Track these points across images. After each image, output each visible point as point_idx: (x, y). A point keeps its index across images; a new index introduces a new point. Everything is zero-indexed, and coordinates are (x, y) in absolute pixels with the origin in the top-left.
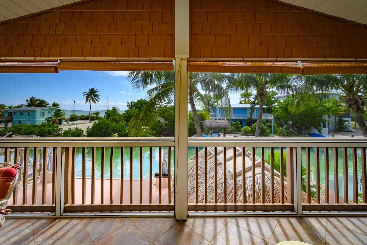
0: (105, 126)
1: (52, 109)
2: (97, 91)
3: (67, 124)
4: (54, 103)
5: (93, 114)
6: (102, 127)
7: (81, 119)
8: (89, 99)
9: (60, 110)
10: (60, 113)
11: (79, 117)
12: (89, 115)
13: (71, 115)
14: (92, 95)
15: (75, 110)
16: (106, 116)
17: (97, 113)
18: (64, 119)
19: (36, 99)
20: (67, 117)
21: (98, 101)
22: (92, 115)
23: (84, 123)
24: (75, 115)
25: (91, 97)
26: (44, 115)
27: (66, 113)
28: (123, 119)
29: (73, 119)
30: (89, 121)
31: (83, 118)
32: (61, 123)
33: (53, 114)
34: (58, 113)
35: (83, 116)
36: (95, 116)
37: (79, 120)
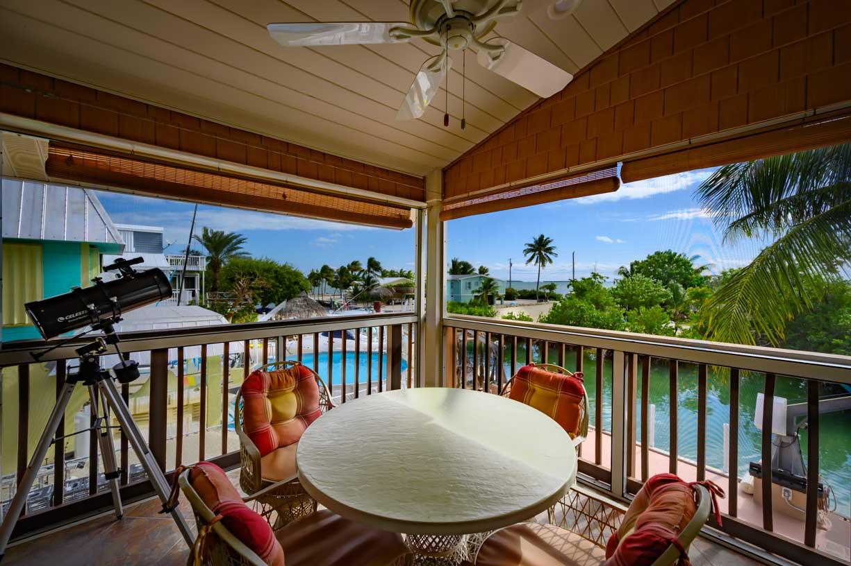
0: (577, 313)
1: (480, 277)
2: (550, 242)
3: (501, 304)
4: (481, 267)
5: (543, 288)
6: (571, 315)
7: (522, 297)
8: (536, 257)
9: (491, 280)
10: (492, 285)
11: (519, 292)
12: (536, 289)
13: (506, 289)
14: (541, 249)
15: (512, 280)
16: (573, 293)
17: (552, 286)
18: (497, 295)
19: (459, 261)
20: (502, 292)
21: (551, 261)
22: (542, 291)
23: (529, 305)
24: (512, 289)
25: (540, 254)
26: (470, 287)
27: (500, 284)
28: (614, 301)
29: (510, 296)
30: (536, 301)
31: (525, 295)
32: (492, 303)
33: (481, 286)
34: (489, 284)
35: (525, 291)
36: (548, 291)
37: (519, 298)
